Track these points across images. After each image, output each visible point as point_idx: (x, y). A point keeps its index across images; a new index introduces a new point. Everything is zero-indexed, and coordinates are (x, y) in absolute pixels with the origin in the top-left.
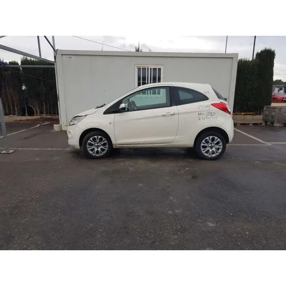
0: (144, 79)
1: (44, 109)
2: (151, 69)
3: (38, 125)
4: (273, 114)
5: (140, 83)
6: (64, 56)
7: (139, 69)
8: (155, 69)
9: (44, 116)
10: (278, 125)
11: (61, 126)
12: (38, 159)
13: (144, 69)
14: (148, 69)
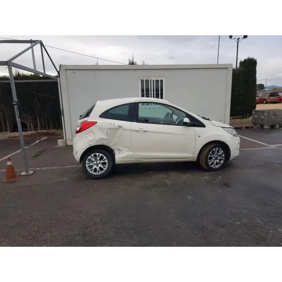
0: (147, 90)
1: (39, 123)
2: (153, 81)
3: (38, 141)
4: (262, 117)
5: (144, 94)
6: (68, 71)
7: (142, 81)
8: (157, 81)
9: (39, 131)
10: (268, 127)
11: (66, 141)
12: (66, 179)
13: (147, 81)
14: (151, 81)
